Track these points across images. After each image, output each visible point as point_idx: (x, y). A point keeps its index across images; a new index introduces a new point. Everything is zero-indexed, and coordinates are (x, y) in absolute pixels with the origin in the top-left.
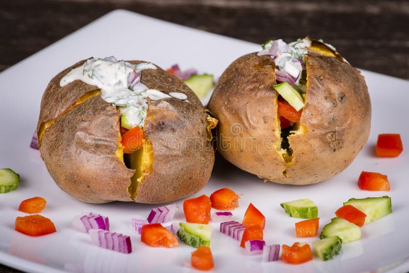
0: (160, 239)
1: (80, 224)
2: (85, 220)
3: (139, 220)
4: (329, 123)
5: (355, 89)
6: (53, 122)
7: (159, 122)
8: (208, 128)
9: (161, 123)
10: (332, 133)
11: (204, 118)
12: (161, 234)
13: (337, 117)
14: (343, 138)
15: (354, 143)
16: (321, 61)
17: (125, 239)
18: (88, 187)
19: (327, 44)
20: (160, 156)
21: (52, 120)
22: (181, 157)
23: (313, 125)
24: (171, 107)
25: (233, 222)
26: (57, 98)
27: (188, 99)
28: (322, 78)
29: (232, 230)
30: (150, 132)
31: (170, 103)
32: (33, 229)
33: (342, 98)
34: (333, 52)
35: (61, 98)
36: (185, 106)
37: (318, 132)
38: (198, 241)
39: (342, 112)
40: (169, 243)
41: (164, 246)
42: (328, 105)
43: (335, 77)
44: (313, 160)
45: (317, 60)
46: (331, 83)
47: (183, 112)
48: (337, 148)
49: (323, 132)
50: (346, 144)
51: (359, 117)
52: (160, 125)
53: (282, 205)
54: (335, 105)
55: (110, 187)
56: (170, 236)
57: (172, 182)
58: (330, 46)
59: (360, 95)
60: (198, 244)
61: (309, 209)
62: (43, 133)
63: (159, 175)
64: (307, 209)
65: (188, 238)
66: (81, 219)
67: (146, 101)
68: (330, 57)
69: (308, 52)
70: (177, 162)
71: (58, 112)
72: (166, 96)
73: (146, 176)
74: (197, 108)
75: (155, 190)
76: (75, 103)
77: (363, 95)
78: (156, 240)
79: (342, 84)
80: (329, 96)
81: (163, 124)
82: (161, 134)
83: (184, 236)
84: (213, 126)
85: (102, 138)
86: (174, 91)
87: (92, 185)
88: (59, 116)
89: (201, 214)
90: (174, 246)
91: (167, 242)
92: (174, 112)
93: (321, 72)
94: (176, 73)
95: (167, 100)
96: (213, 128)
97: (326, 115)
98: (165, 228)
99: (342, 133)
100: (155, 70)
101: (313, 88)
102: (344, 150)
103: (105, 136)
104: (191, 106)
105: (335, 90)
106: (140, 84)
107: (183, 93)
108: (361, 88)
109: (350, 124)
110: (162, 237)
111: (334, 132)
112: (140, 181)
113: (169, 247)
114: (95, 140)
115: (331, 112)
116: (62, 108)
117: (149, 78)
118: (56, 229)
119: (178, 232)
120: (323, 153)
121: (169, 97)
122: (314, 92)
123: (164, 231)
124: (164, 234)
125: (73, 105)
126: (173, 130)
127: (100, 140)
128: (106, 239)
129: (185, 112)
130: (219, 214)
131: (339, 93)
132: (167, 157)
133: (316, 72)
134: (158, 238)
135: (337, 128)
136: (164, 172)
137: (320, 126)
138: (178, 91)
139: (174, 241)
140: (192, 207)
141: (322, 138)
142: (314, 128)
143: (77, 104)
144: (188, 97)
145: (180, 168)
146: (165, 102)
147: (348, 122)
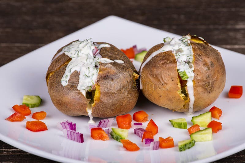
0: (99, 136)
1: (61, 126)
2: (63, 124)
3: (93, 126)
4: (206, 78)
5: (217, 60)
6: (53, 73)
7: (105, 75)
8: (134, 79)
9: (106, 75)
10: (208, 84)
11: (131, 74)
12: (100, 133)
13: (210, 75)
14: (214, 86)
15: (219, 88)
16: (199, 46)
17: (80, 135)
18: (67, 107)
19: (199, 37)
20: (105, 93)
21: (53, 72)
22: (116, 94)
23: (198, 80)
24: (113, 67)
25: (141, 129)
26: (57, 61)
27: (124, 63)
28: (201, 55)
29: (139, 133)
30: (100, 80)
31: (113, 65)
32: (34, 128)
33: (212, 65)
34: (203, 41)
35: (59, 61)
36: (121, 67)
37: (201, 83)
38: (119, 138)
39: (212, 72)
40: (104, 138)
41: (102, 140)
42: (205, 69)
43: (207, 54)
44: (199, 98)
45: (197, 46)
46: (206, 57)
47: (119, 70)
48: (210, 91)
49: (204, 83)
50: (215, 89)
51: (221, 74)
52: (106, 76)
53: (170, 121)
54: (209, 69)
55: (78, 108)
56: (105, 135)
57: (111, 107)
58: (201, 38)
59: (220, 63)
60: (119, 139)
61: (183, 123)
62: (48, 78)
63: (103, 103)
64: (181, 123)
65: (115, 136)
66: (61, 124)
67: (99, 64)
68: (202, 44)
69: (190, 42)
70: (113, 96)
71: (56, 68)
72: (112, 61)
73: (96, 103)
74: (128, 69)
75: (101, 111)
76: (65, 63)
77: (221, 63)
78: (97, 136)
79: (211, 58)
80: (205, 64)
81: (107, 76)
82: (106, 81)
83: (113, 135)
84: (136, 78)
85: (74, 82)
86: (117, 59)
87: (69, 106)
88: (57, 70)
89: (125, 123)
90: (107, 140)
91: (103, 137)
92: (114, 70)
93: (200, 51)
94: (135, 50)
95: (111, 64)
96: (136, 79)
97: (205, 74)
98: (103, 131)
99: (213, 83)
100: (109, 48)
101: (197, 61)
102: (214, 92)
103: (76, 81)
104: (125, 67)
105: (208, 61)
106: (99, 55)
107: (123, 60)
108: (220, 59)
109: (217, 78)
110: (101, 135)
111: (209, 83)
112: (93, 105)
113: (104, 140)
114: (71, 83)
115: (207, 72)
116: (58, 66)
117: (104, 52)
118: (48, 129)
119: (111, 133)
120: (204, 94)
121: (114, 62)
122: (198, 62)
123: (102, 132)
124: (102, 133)
125: (63, 64)
126: (113, 79)
127: (74, 83)
128: (71, 134)
129: (120, 70)
130: (135, 124)
131: (210, 62)
132: (108, 93)
133: (197, 52)
134: (99, 135)
135: (210, 81)
136: (106, 101)
137: (202, 80)
138: (120, 59)
139: (107, 137)
140: (120, 120)
141: (203, 86)
142: (199, 81)
143: (66, 64)
144: (124, 62)
145: (115, 99)
146: (109, 64)
147: (216, 77)
